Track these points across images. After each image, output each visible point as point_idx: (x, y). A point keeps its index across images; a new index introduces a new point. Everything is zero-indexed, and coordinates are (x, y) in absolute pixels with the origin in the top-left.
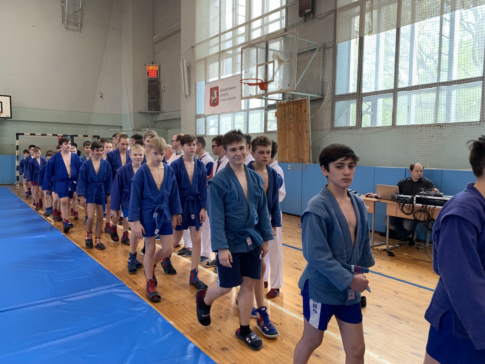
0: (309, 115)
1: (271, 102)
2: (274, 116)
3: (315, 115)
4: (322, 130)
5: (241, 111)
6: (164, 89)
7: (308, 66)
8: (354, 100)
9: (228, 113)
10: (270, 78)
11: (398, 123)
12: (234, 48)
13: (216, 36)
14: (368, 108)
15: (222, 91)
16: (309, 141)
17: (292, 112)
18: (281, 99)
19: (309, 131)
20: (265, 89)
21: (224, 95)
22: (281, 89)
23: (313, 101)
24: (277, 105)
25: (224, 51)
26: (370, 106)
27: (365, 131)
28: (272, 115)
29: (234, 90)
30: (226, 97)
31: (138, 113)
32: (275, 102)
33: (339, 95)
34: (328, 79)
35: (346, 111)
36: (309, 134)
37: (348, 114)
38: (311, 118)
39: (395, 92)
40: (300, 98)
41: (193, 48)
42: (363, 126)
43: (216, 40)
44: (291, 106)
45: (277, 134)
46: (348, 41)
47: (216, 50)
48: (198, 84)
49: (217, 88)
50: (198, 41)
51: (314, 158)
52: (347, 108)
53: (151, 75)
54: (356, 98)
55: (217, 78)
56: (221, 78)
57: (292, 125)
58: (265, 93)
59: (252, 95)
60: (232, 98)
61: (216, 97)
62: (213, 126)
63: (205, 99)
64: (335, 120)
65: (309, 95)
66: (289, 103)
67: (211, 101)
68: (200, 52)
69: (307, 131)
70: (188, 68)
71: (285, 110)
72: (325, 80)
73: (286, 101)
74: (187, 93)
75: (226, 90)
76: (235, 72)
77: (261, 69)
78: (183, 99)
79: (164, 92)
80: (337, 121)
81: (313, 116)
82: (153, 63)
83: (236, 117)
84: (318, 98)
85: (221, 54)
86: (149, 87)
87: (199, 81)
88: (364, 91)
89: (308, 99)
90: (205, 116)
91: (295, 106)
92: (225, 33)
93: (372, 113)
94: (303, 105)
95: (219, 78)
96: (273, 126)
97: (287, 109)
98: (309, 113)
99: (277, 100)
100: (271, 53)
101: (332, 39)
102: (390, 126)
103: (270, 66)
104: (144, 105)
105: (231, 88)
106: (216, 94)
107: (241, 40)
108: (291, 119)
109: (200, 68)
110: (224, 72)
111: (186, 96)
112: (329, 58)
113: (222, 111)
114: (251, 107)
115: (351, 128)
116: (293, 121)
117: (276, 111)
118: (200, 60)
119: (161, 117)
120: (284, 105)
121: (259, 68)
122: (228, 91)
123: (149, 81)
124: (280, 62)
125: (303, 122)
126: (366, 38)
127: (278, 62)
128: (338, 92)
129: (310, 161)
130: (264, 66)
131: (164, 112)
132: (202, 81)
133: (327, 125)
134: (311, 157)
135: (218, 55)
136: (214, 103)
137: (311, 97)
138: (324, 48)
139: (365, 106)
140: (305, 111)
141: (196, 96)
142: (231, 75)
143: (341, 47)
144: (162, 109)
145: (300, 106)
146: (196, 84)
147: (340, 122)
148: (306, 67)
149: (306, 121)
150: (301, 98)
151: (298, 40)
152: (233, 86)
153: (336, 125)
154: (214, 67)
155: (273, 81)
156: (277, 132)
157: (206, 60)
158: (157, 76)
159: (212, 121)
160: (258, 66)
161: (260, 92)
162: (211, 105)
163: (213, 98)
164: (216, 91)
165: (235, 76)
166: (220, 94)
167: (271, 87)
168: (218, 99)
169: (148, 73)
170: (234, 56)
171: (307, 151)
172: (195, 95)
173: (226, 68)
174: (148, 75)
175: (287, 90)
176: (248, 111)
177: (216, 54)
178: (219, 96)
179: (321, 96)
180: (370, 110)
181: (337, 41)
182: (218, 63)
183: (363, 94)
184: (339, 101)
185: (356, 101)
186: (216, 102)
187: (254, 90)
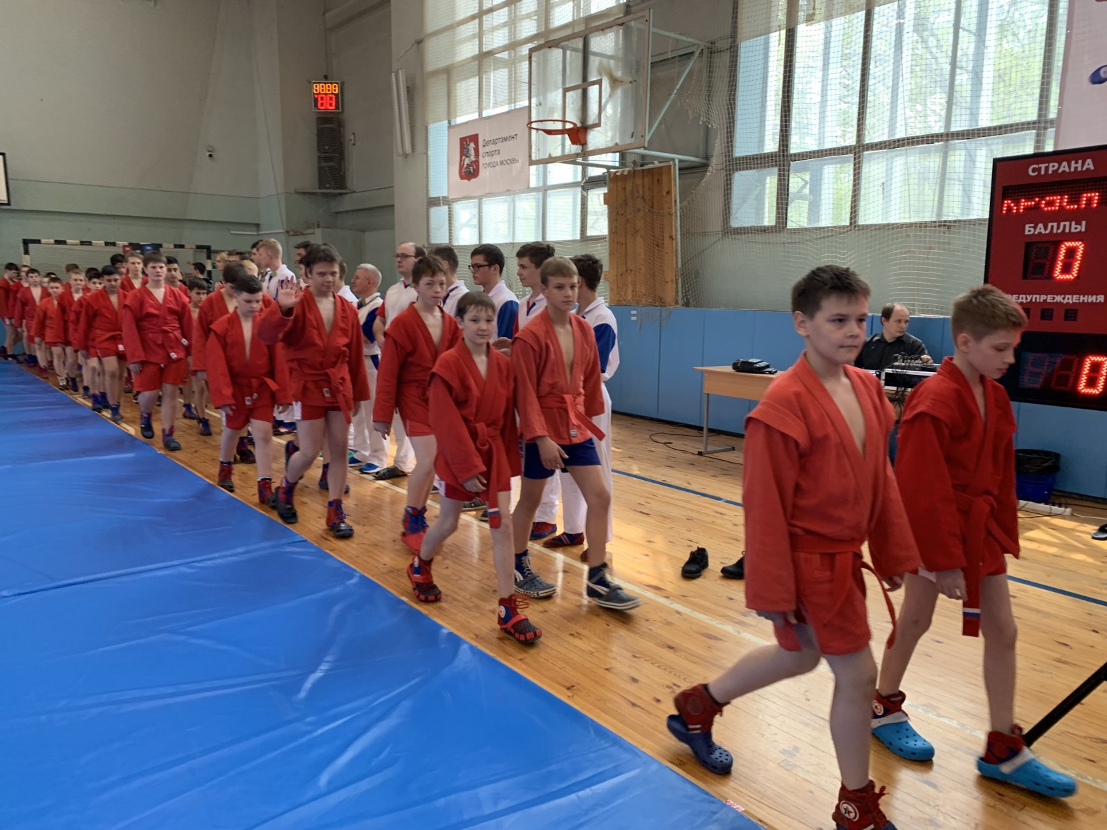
0: (676, 201)
1: (594, 172)
2: (602, 203)
3: (689, 202)
4: (705, 234)
5: (529, 189)
6: (352, 137)
7: (675, 91)
8: (771, 168)
9: (501, 194)
10: (592, 118)
11: (863, 220)
12: (513, 46)
13: (473, 17)
14: (803, 187)
15: (486, 144)
16: (677, 259)
17: (641, 194)
18: (617, 164)
19: (676, 235)
20: (582, 142)
21: (490, 154)
22: (617, 144)
23: (685, 169)
24: (607, 179)
25: (490, 53)
26: (806, 183)
27: (794, 236)
28: (597, 198)
29: (512, 142)
30: (497, 158)
31: (297, 193)
32: (605, 170)
33: (739, 158)
34: (717, 122)
35: (756, 192)
36: (676, 242)
37: (760, 199)
38: (681, 208)
39: (858, 151)
40: (657, 164)
41: (420, 45)
42: (790, 225)
43: (473, 27)
44: (639, 181)
45: (607, 243)
46: (763, 37)
47: (468, 50)
48: (433, 128)
49: (474, 138)
50: (430, 26)
51: (686, 295)
52: (757, 186)
53: (322, 105)
54: (776, 165)
55: (475, 116)
56: (485, 114)
57: (640, 224)
58: (582, 151)
59: (553, 155)
60: (509, 162)
61: (473, 158)
62: (467, 225)
63: (448, 162)
64: (733, 211)
65: (677, 157)
66: (633, 174)
67: (461, 167)
68: (435, 57)
69: (671, 237)
70: (410, 91)
71: (625, 189)
72: (712, 126)
73: (628, 169)
74: (408, 149)
75: (494, 142)
76: (515, 102)
77: (573, 97)
78: (398, 161)
79: (354, 144)
80: (737, 215)
81: (685, 203)
82: (326, 77)
83: (518, 203)
84: (697, 164)
85: (483, 59)
86: (320, 134)
87: (434, 122)
88: (794, 149)
89: (675, 165)
90: (447, 201)
91: (646, 180)
92: (491, 10)
93: (811, 197)
94: (665, 178)
95: (480, 114)
96: (600, 225)
97: (629, 187)
98: (675, 197)
99: (608, 168)
100: (594, 63)
101: (728, 31)
102: (844, 227)
103: (593, 91)
104: (307, 177)
105: (506, 139)
106: (472, 152)
107: (528, 28)
108: (639, 210)
109: (436, 89)
110: (492, 101)
111: (406, 156)
112: (721, 74)
113: (487, 191)
114: (552, 181)
115: (764, 230)
116: (641, 214)
117: (605, 190)
118: (435, 73)
119: (347, 203)
120: (623, 178)
121: (568, 94)
122: (499, 146)
123: (319, 119)
124: (614, 82)
125: (662, 216)
126: (802, 30)
127: (610, 83)
128: (740, 151)
129: (677, 303)
130: (579, 91)
131: (355, 192)
132: (439, 121)
133: (715, 225)
134: (680, 293)
135: (477, 62)
136: (469, 172)
137: (680, 161)
138: (711, 51)
139: (795, 182)
140: (669, 192)
141: (427, 156)
142: (505, 109)
143: (748, 49)
144: (349, 185)
145: (658, 181)
146: (426, 129)
147: (742, 217)
148: (670, 95)
149: (670, 214)
150: (660, 162)
151: (653, 33)
152: (512, 134)
153: (735, 223)
154: (466, 89)
155: (598, 125)
156: (607, 239)
157: (448, 73)
158: (337, 107)
159: (464, 213)
160: (566, 90)
161: (571, 148)
162: (462, 177)
163: (467, 161)
164: (472, 145)
165: (516, 110)
166: (481, 150)
167: (596, 139)
168: (477, 162)
169: (316, 100)
170: (511, 64)
171: (672, 281)
172: (426, 154)
173: (494, 93)
174: (316, 105)
175: (628, 145)
176: (545, 189)
177: (474, 58)
178: (480, 157)
179: (703, 158)
180: (806, 191)
181: (739, 36)
182: (476, 79)
183: (791, 155)
184: (740, 170)
185: (776, 170)
186: (474, 170)
187: (558, 146)
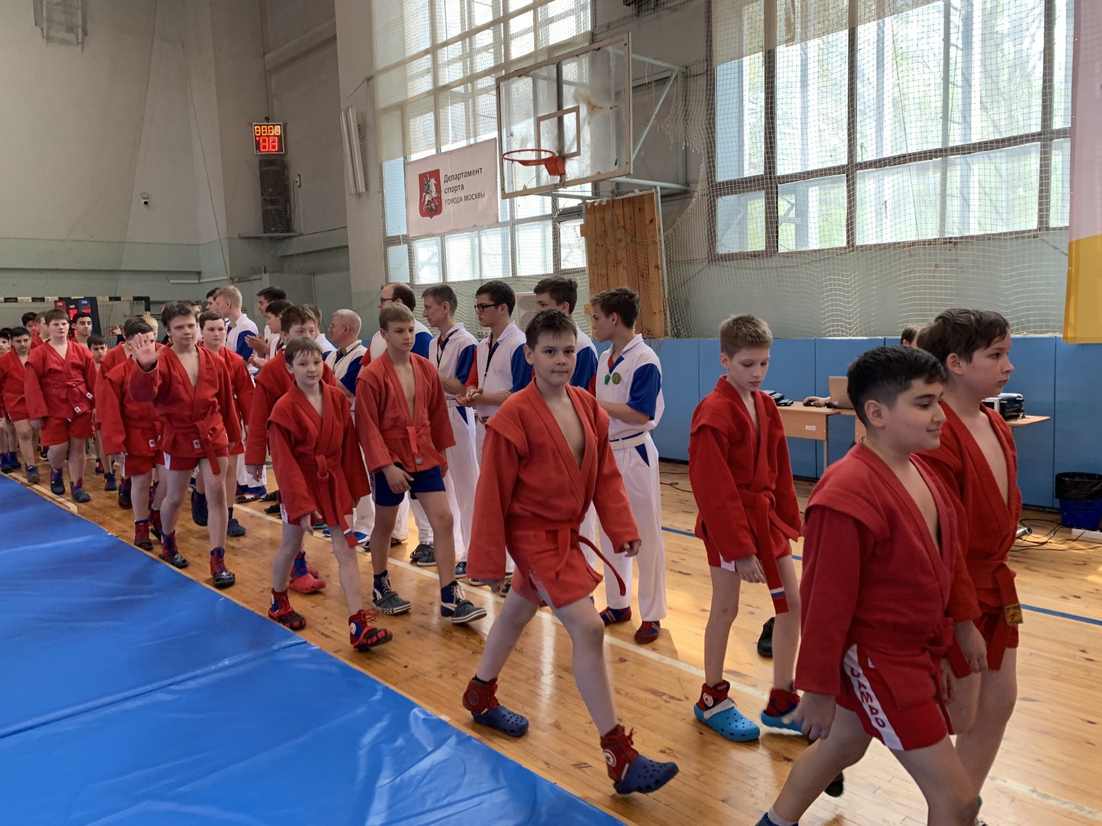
0: (659, 229)
1: (564, 203)
2: (579, 235)
3: (674, 230)
4: (690, 262)
5: (497, 224)
6: (298, 179)
7: (654, 116)
8: (757, 192)
9: (465, 230)
10: (570, 146)
11: (858, 242)
12: (471, 79)
13: (426, 52)
14: (789, 210)
15: (448, 179)
16: (664, 289)
17: (622, 223)
18: (590, 194)
19: (662, 265)
20: (561, 172)
21: (454, 189)
22: (599, 173)
23: (667, 196)
24: (584, 209)
25: (447, 87)
26: (792, 205)
27: (790, 260)
28: (572, 231)
29: (477, 176)
30: (461, 194)
31: (240, 237)
32: (580, 201)
33: (723, 183)
34: (697, 145)
35: (739, 217)
36: (662, 272)
37: (743, 224)
38: (666, 237)
39: (850, 170)
40: (637, 192)
41: (371, 82)
42: (781, 250)
43: (426, 62)
44: (619, 211)
45: (587, 276)
46: (737, 61)
47: (424, 85)
48: (387, 165)
49: (435, 174)
50: (380, 63)
51: (676, 326)
52: (739, 212)
53: (264, 147)
54: (763, 188)
55: (433, 152)
56: (444, 149)
57: (622, 255)
58: (560, 181)
59: (529, 187)
60: (474, 197)
61: (434, 195)
62: (428, 263)
63: (407, 200)
64: (718, 237)
65: (659, 184)
66: (612, 203)
67: (421, 204)
68: (386, 93)
69: (657, 267)
70: (361, 129)
71: (604, 219)
72: (695, 149)
73: (606, 199)
74: (362, 188)
75: (457, 177)
76: (475, 136)
77: (548, 127)
78: (350, 201)
79: (300, 186)
80: (723, 241)
81: (670, 231)
82: (267, 119)
83: (484, 239)
84: (677, 191)
85: (439, 93)
86: (263, 177)
87: (388, 160)
88: (782, 169)
89: (657, 193)
90: (407, 240)
91: (626, 209)
92: (446, 44)
93: (799, 221)
94: (647, 206)
95: (438, 150)
96: (575, 257)
97: (608, 216)
98: (659, 226)
99: (584, 198)
100: (568, 91)
101: (702, 54)
102: (841, 248)
103: (569, 120)
104: (251, 220)
105: (469, 174)
106: (433, 188)
107: (485, 61)
108: (620, 241)
109: (388, 128)
110: (450, 135)
111: (359, 195)
112: (698, 97)
113: (451, 228)
114: (520, 215)
115: (755, 255)
116: (623, 244)
117: (581, 222)
118: (388, 110)
119: (294, 247)
120: (602, 208)
121: (542, 123)
122: (463, 181)
123: (261, 162)
124: (592, 108)
125: (646, 246)
126: (782, 52)
127: (588, 109)
128: (722, 176)
129: (666, 334)
130: (555, 119)
131: (302, 235)
132: (395, 158)
133: (701, 252)
134: (669, 324)
135: (432, 97)
136: (431, 209)
137: (662, 188)
138: (687, 76)
139: (783, 206)
140: (652, 221)
141: (383, 194)
142: (463, 144)
143: (724, 72)
144: (296, 227)
145: (640, 209)
146: (381, 167)
147: (727, 244)
148: (649, 120)
149: (655, 243)
150: (640, 191)
151: (633, 59)
152: (476, 168)
153: (721, 250)
154: (422, 125)
155: (578, 153)
156: (587, 272)
157: (403, 109)
158: (280, 149)
159: (425, 251)
160: (538, 121)
161: (546, 177)
162: (423, 215)
163: (428, 198)
164: (433, 181)
165: (476, 144)
167: (573, 168)
168: (439, 198)
169: (258, 144)
170: (470, 98)
171: (660, 311)
172: (382, 192)
173: (453, 127)
174: (258, 148)
175: (612, 173)
176: (514, 223)
177: (429, 93)
178: (443, 193)
179: (683, 184)
180: (792, 214)
181: (714, 59)
182: (430, 116)
183: (779, 177)
184: (725, 195)
185: (763, 193)
186: (436, 206)
187: (525, 177)
